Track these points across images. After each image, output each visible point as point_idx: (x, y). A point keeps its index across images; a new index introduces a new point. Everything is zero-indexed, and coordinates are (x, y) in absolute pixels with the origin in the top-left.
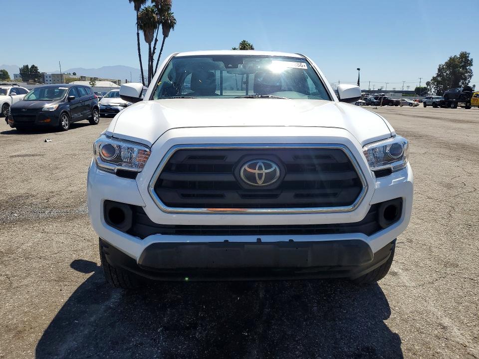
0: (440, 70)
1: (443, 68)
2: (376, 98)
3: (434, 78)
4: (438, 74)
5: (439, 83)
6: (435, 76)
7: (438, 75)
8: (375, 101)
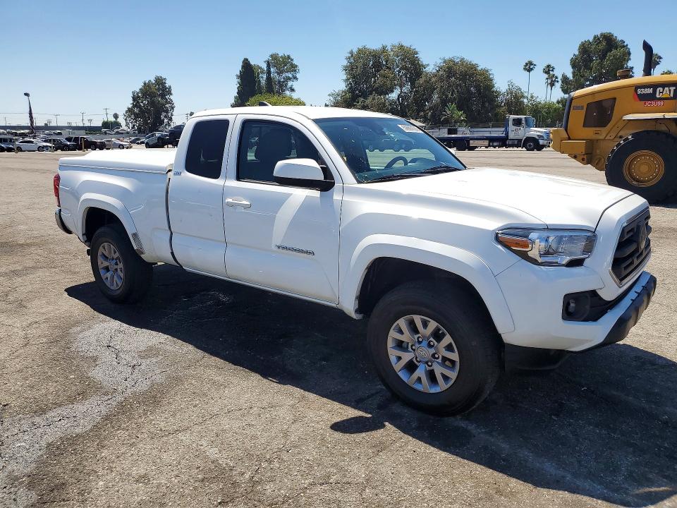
0: (135, 98)
1: (138, 97)
2: (69, 139)
3: (129, 109)
4: (133, 104)
5: (137, 116)
6: (130, 106)
7: (134, 106)
8: (69, 143)
